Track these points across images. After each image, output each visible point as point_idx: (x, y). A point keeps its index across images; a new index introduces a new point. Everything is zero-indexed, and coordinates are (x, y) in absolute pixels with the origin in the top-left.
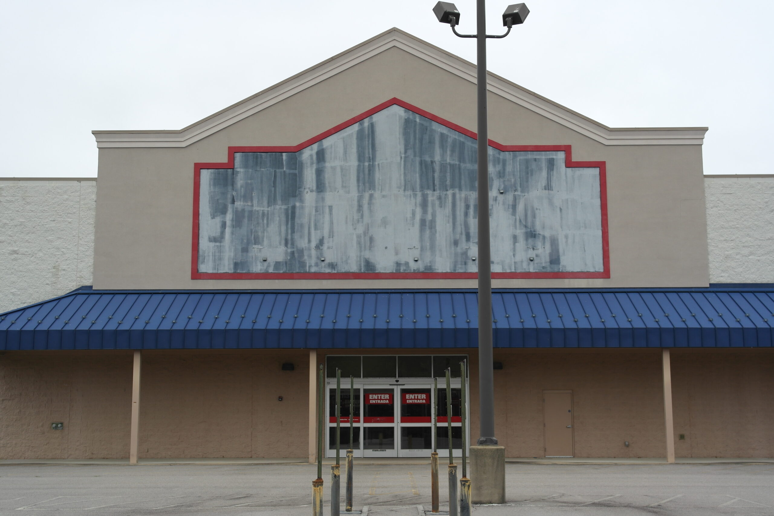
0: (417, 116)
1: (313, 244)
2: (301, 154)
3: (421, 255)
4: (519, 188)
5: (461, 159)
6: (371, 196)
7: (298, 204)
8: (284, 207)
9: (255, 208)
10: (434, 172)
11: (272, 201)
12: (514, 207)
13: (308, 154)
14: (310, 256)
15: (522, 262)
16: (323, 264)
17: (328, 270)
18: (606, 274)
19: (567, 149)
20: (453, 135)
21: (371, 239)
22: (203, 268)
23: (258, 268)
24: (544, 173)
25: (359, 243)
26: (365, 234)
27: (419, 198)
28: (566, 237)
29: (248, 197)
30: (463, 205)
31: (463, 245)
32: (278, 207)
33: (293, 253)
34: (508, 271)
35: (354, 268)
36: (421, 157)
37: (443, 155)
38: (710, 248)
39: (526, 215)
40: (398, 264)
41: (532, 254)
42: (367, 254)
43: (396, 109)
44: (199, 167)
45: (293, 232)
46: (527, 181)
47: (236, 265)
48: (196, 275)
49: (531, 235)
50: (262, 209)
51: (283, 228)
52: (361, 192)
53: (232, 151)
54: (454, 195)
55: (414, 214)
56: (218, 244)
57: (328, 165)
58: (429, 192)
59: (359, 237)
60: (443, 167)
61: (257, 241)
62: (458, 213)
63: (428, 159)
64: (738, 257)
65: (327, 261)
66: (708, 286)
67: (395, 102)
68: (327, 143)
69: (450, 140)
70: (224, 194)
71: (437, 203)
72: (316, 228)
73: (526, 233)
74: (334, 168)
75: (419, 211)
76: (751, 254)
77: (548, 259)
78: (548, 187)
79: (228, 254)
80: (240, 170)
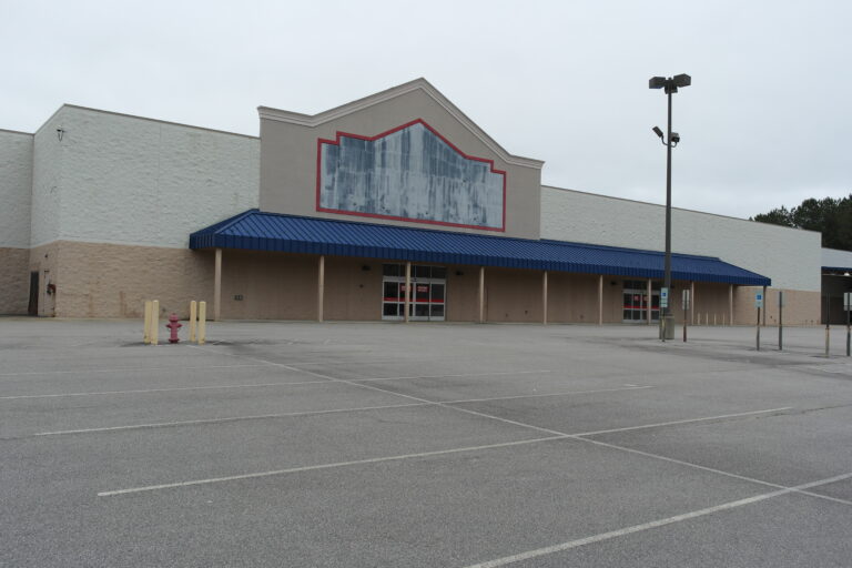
0: (430, 131)
1: (379, 198)
2: (374, 143)
3: (429, 210)
4: (472, 180)
5: (448, 160)
6: (407, 174)
7: (372, 173)
8: (365, 173)
9: (350, 172)
10: (436, 164)
11: (359, 169)
12: (469, 190)
13: (378, 143)
14: (377, 205)
15: (471, 219)
16: (384, 210)
17: (386, 214)
18: (503, 230)
19: (492, 162)
20: (445, 146)
21: (407, 199)
22: (324, 205)
23: (351, 208)
24: (482, 174)
25: (401, 200)
26: (404, 194)
27: (429, 179)
28: (489, 209)
29: (346, 165)
30: (448, 185)
32: (362, 173)
33: (369, 202)
35: (398, 214)
36: (430, 155)
37: (440, 156)
38: (541, 222)
39: (474, 195)
40: (419, 214)
41: (476, 216)
42: (404, 206)
43: (420, 125)
44: (321, 141)
45: (369, 189)
46: (475, 177)
47: (340, 205)
48: (319, 209)
50: (354, 173)
51: (365, 186)
52: (403, 170)
53: (339, 134)
54: (444, 179)
55: (426, 187)
56: (330, 191)
57: (387, 152)
58: (434, 176)
59: (401, 196)
60: (441, 162)
61: (351, 192)
62: (446, 190)
63: (434, 157)
64: (550, 227)
65: (386, 209)
66: (539, 240)
67: (420, 121)
68: (387, 138)
69: (444, 148)
70: (334, 160)
71: (437, 182)
72: (381, 188)
73: (474, 204)
74: (390, 154)
75: (429, 186)
76: (555, 226)
77: (482, 220)
78: (483, 181)
79: (336, 198)
80: (343, 147)
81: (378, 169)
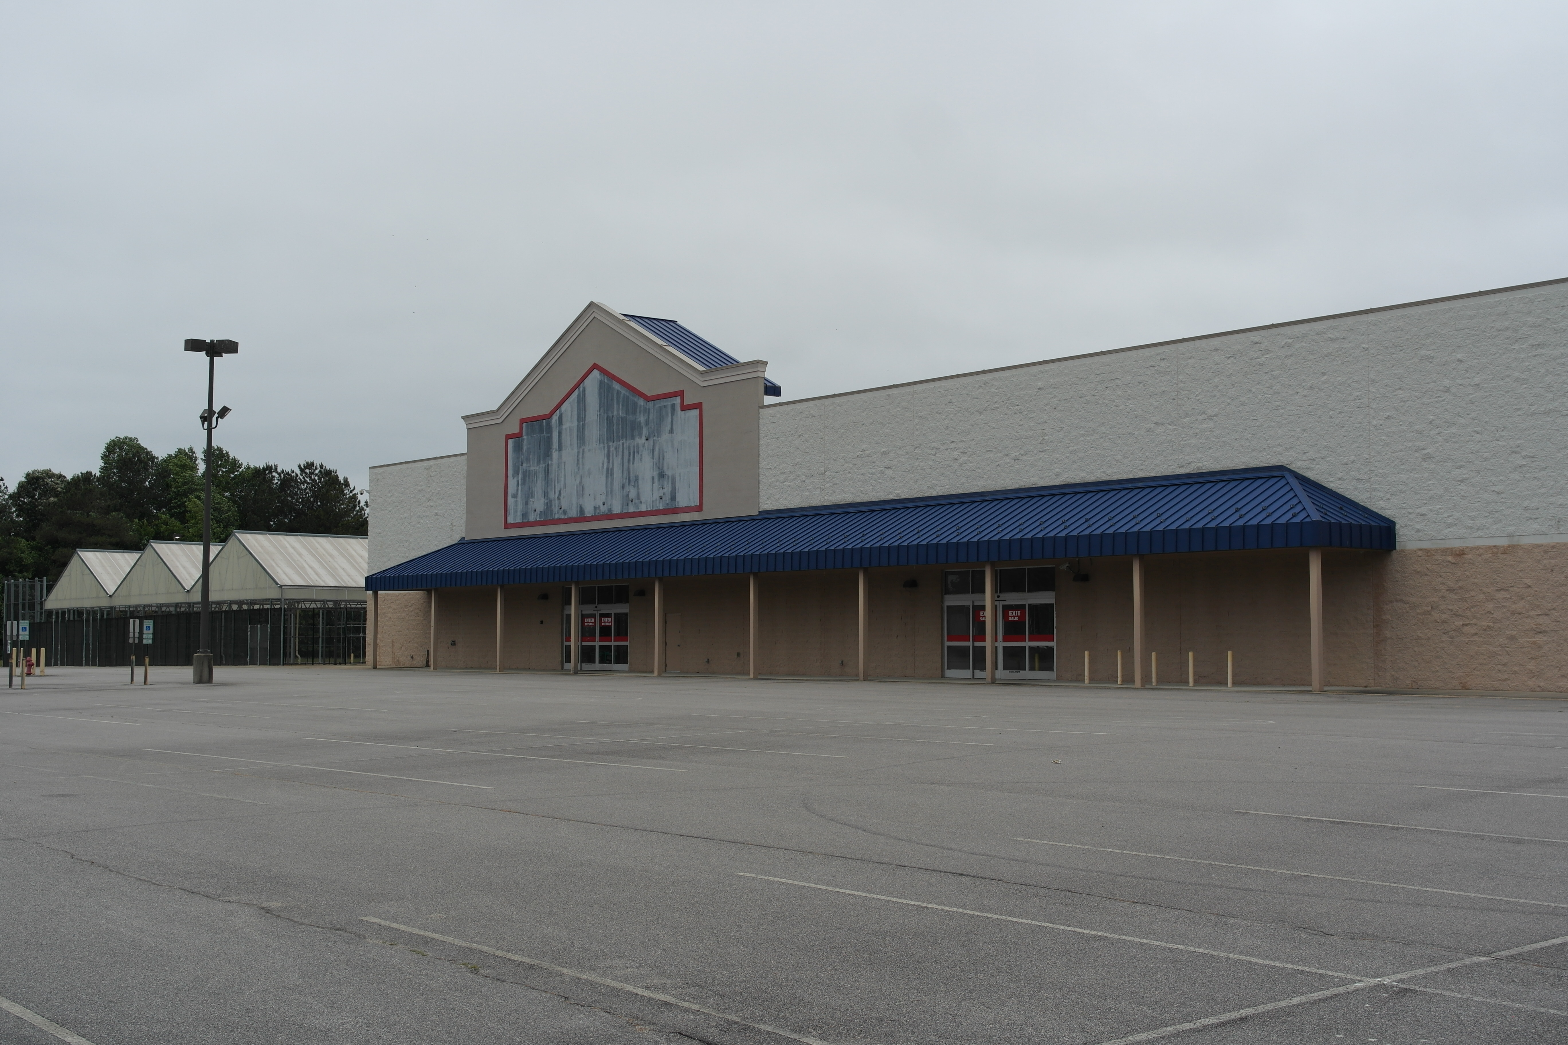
0: (606, 376)
1: (557, 495)
2: (552, 420)
3: (606, 499)
4: (656, 434)
5: (627, 412)
6: (583, 450)
7: (550, 462)
8: (544, 466)
9: (532, 468)
10: (613, 425)
11: (538, 463)
12: (653, 450)
13: (555, 418)
14: (555, 506)
15: (656, 500)
16: (561, 511)
17: (563, 517)
18: (700, 508)
19: (681, 394)
20: (624, 391)
21: (583, 487)
22: (510, 520)
23: (532, 517)
25: (577, 492)
26: (580, 483)
27: (606, 449)
28: (680, 475)
29: (528, 459)
30: (627, 452)
31: (627, 488)
32: (541, 466)
33: (547, 503)
34: (649, 509)
35: (573, 513)
36: (607, 414)
37: (618, 410)
38: (761, 477)
39: (659, 458)
40: (595, 508)
42: (581, 501)
43: (595, 373)
44: (508, 437)
45: (548, 486)
46: (660, 427)
47: (523, 516)
48: (507, 526)
49: (662, 476)
50: (534, 468)
51: (543, 482)
52: (579, 447)
53: (523, 421)
54: (623, 443)
55: (603, 464)
56: (515, 499)
57: (564, 427)
58: (611, 444)
59: (577, 487)
60: (618, 419)
61: (532, 497)
62: (625, 461)
63: (610, 415)
64: (778, 484)
65: (562, 509)
66: (757, 514)
67: (595, 366)
68: (563, 407)
69: (621, 396)
70: (518, 458)
71: (615, 452)
72: (558, 483)
73: (659, 474)
74: (566, 429)
75: (606, 460)
76: (785, 480)
77: (670, 498)
78: (671, 431)
79: (520, 507)
80: (525, 437)
81: (555, 455)
